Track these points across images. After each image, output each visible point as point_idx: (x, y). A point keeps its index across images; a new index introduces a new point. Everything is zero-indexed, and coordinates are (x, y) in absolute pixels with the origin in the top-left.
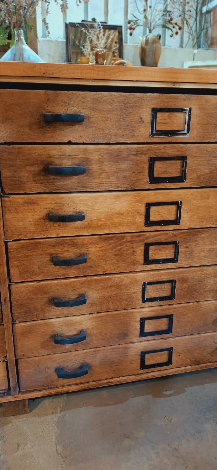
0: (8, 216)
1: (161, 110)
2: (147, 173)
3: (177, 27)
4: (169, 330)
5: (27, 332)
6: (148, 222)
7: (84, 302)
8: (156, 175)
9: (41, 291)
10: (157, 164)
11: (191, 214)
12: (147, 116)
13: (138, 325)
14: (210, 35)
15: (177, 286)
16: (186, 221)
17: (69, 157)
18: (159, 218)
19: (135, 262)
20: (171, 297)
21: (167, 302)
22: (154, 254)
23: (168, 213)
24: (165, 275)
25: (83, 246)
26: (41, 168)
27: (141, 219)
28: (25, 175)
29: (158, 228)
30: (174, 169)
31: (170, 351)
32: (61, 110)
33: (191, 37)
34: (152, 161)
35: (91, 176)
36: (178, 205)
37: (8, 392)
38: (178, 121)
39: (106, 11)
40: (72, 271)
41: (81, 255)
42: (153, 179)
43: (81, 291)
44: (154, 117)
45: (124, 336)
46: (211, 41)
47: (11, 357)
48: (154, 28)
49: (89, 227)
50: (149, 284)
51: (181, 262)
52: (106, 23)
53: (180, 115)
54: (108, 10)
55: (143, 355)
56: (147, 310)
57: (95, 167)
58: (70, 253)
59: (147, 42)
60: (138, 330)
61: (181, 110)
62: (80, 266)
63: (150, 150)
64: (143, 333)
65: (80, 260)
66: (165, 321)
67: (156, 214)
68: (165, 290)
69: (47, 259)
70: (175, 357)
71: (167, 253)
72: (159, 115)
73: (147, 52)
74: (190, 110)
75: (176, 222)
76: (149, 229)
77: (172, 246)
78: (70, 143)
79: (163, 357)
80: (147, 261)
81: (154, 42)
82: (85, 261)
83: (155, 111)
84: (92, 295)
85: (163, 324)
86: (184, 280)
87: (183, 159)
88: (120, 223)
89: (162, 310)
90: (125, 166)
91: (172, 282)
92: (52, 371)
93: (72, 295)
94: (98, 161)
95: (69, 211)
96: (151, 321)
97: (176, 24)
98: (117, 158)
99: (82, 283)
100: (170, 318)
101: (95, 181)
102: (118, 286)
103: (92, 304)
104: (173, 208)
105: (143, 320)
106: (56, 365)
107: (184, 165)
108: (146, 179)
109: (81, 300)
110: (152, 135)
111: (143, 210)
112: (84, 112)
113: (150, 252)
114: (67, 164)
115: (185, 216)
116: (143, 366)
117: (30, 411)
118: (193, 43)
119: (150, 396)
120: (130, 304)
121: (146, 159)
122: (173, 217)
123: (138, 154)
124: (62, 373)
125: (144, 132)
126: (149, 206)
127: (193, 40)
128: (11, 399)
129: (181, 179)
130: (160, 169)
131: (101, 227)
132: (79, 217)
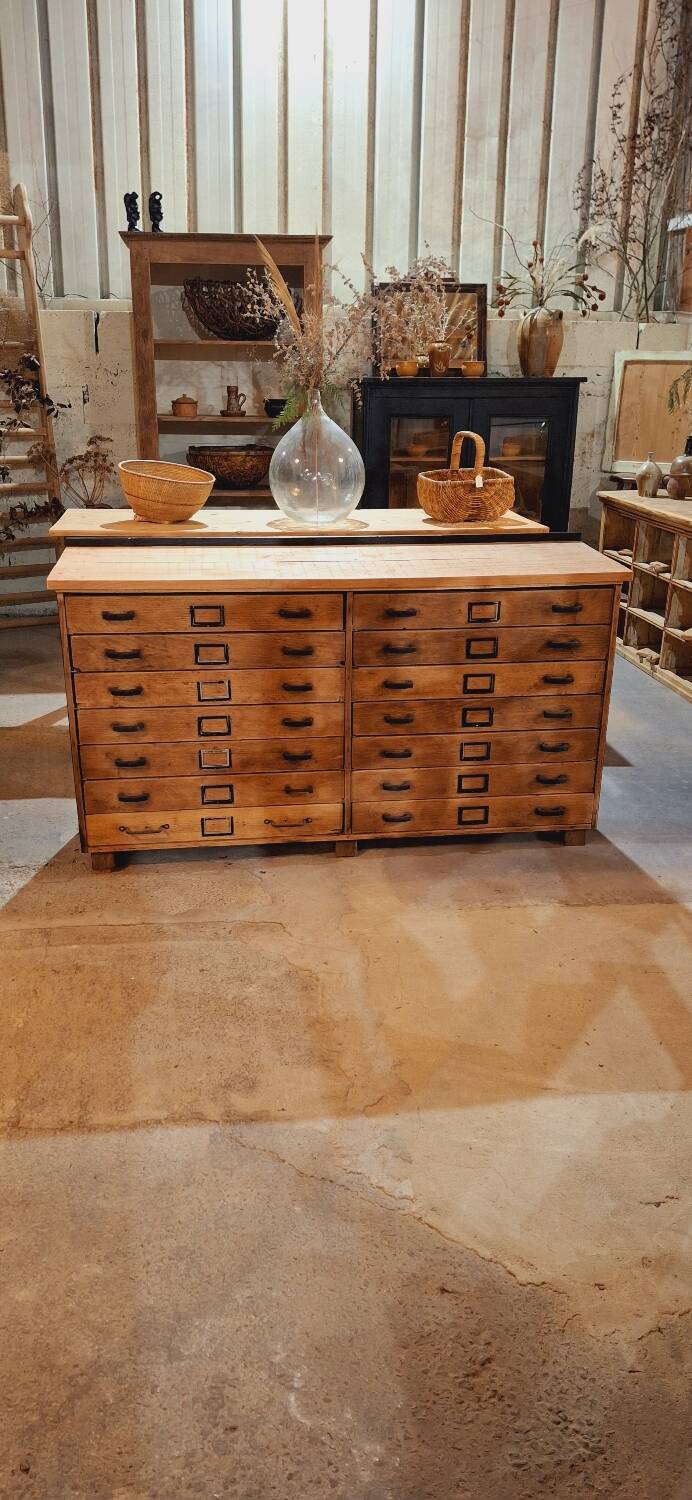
0: (356, 683)
1: (476, 604)
2: (464, 651)
3: (596, 294)
4: (485, 789)
5: (362, 779)
6: (466, 691)
7: (410, 755)
8: (472, 652)
9: (376, 744)
10: (473, 644)
11: (504, 684)
12: (464, 608)
13: (456, 781)
14: (680, 285)
15: (492, 748)
16: (500, 690)
17: (402, 639)
18: (475, 687)
19: (454, 725)
20: (487, 757)
21: (485, 762)
22: (470, 718)
23: (483, 683)
24: (481, 738)
25: (410, 709)
26: (379, 648)
27: (460, 688)
28: (370, 653)
29: (475, 695)
30: (488, 648)
31: (486, 809)
32: (399, 608)
33: (634, 294)
34: (469, 641)
35: (419, 654)
36: (492, 676)
37: (342, 832)
38: (491, 610)
39: (456, 237)
40: (400, 729)
41: (409, 715)
42: (469, 656)
43: (407, 747)
44: (470, 609)
45: (443, 791)
46: (682, 296)
47: (347, 797)
48: (548, 297)
49: (417, 693)
50: (466, 744)
51: (495, 727)
52: (452, 280)
53: (492, 607)
54: (459, 235)
55: (461, 810)
56: (464, 768)
57: (423, 647)
58: (399, 714)
59: (533, 324)
60: (456, 787)
61: (492, 603)
62: (407, 725)
63: (466, 633)
64: (460, 790)
65: (407, 720)
66: (481, 779)
67: (472, 684)
68: (481, 751)
69: (381, 718)
70: (490, 817)
71: (483, 718)
72: (474, 608)
73: (533, 348)
74: (499, 603)
75: (491, 690)
76: (467, 696)
77: (487, 711)
78: (404, 629)
79: (479, 815)
80: (465, 724)
81: (546, 325)
82: (412, 721)
83: (470, 605)
84: (417, 751)
85: (479, 783)
86: (498, 743)
87: (495, 640)
88: (441, 691)
89: (479, 769)
90: (447, 645)
91: (488, 745)
92: (380, 817)
93: (401, 750)
94: (426, 642)
95: (400, 681)
96: (468, 779)
97: (594, 288)
98: (440, 639)
99: (409, 740)
100: (486, 777)
101: (422, 657)
102: (440, 745)
103: (416, 760)
104: (488, 679)
105: (460, 778)
106: (383, 812)
107: (496, 644)
108: (465, 656)
109: (407, 754)
110: (469, 622)
111: (461, 680)
112: (416, 607)
113: (468, 716)
114: (402, 645)
115: (498, 687)
116: (461, 822)
117: (358, 855)
118: (638, 308)
119: (467, 853)
120: (449, 762)
121: (464, 640)
122: (487, 687)
123: (457, 636)
124: (387, 819)
125: (462, 619)
126: (466, 677)
127: (638, 301)
128: (343, 838)
129: (494, 655)
130: (475, 648)
131: (427, 693)
132: (409, 685)
